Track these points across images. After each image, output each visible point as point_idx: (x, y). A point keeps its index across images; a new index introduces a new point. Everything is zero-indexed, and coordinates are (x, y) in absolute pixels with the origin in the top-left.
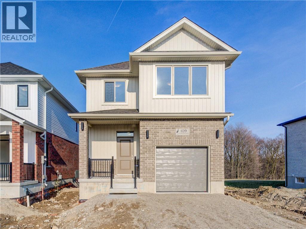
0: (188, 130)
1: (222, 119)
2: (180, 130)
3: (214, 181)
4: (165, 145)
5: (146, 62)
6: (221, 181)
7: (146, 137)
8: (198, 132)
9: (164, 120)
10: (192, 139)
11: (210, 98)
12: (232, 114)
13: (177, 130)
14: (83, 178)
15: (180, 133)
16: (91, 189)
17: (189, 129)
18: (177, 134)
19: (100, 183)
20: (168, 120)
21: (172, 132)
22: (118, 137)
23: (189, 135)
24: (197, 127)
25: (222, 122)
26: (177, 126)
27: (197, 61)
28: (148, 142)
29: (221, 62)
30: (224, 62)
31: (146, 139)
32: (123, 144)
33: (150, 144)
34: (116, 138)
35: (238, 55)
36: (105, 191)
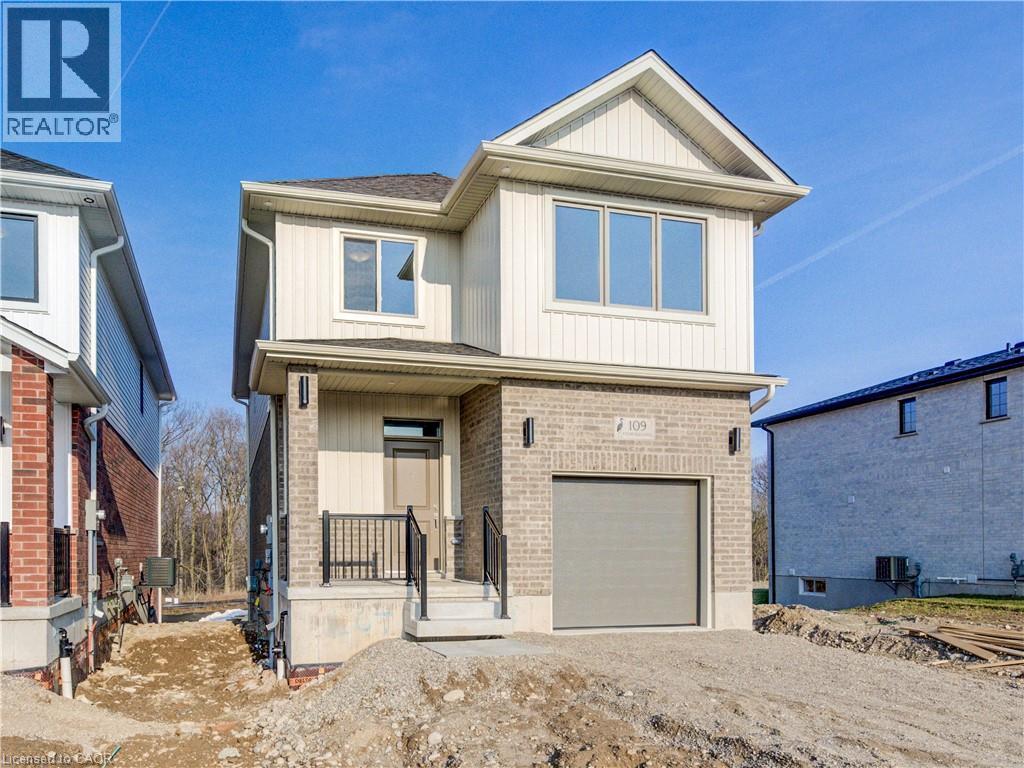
0: (651, 423)
1: (744, 394)
2: (626, 421)
3: (725, 589)
4: (581, 469)
5: (521, 181)
6: (744, 588)
7: (521, 442)
8: (680, 432)
9: (579, 385)
10: (663, 454)
11: (713, 325)
12: (783, 381)
13: (617, 420)
14: (306, 584)
15: (624, 435)
16: (336, 624)
17: (653, 420)
18: (618, 436)
19: (368, 603)
20: (593, 386)
21: (604, 427)
22: (387, 439)
23: (653, 439)
24: (677, 416)
25: (744, 404)
26: (620, 410)
27: (676, 201)
28: (529, 458)
29: (743, 215)
30: (751, 216)
31: (521, 447)
32: (403, 463)
33: (535, 466)
34: (381, 443)
35: (798, 197)
36: (386, 631)
